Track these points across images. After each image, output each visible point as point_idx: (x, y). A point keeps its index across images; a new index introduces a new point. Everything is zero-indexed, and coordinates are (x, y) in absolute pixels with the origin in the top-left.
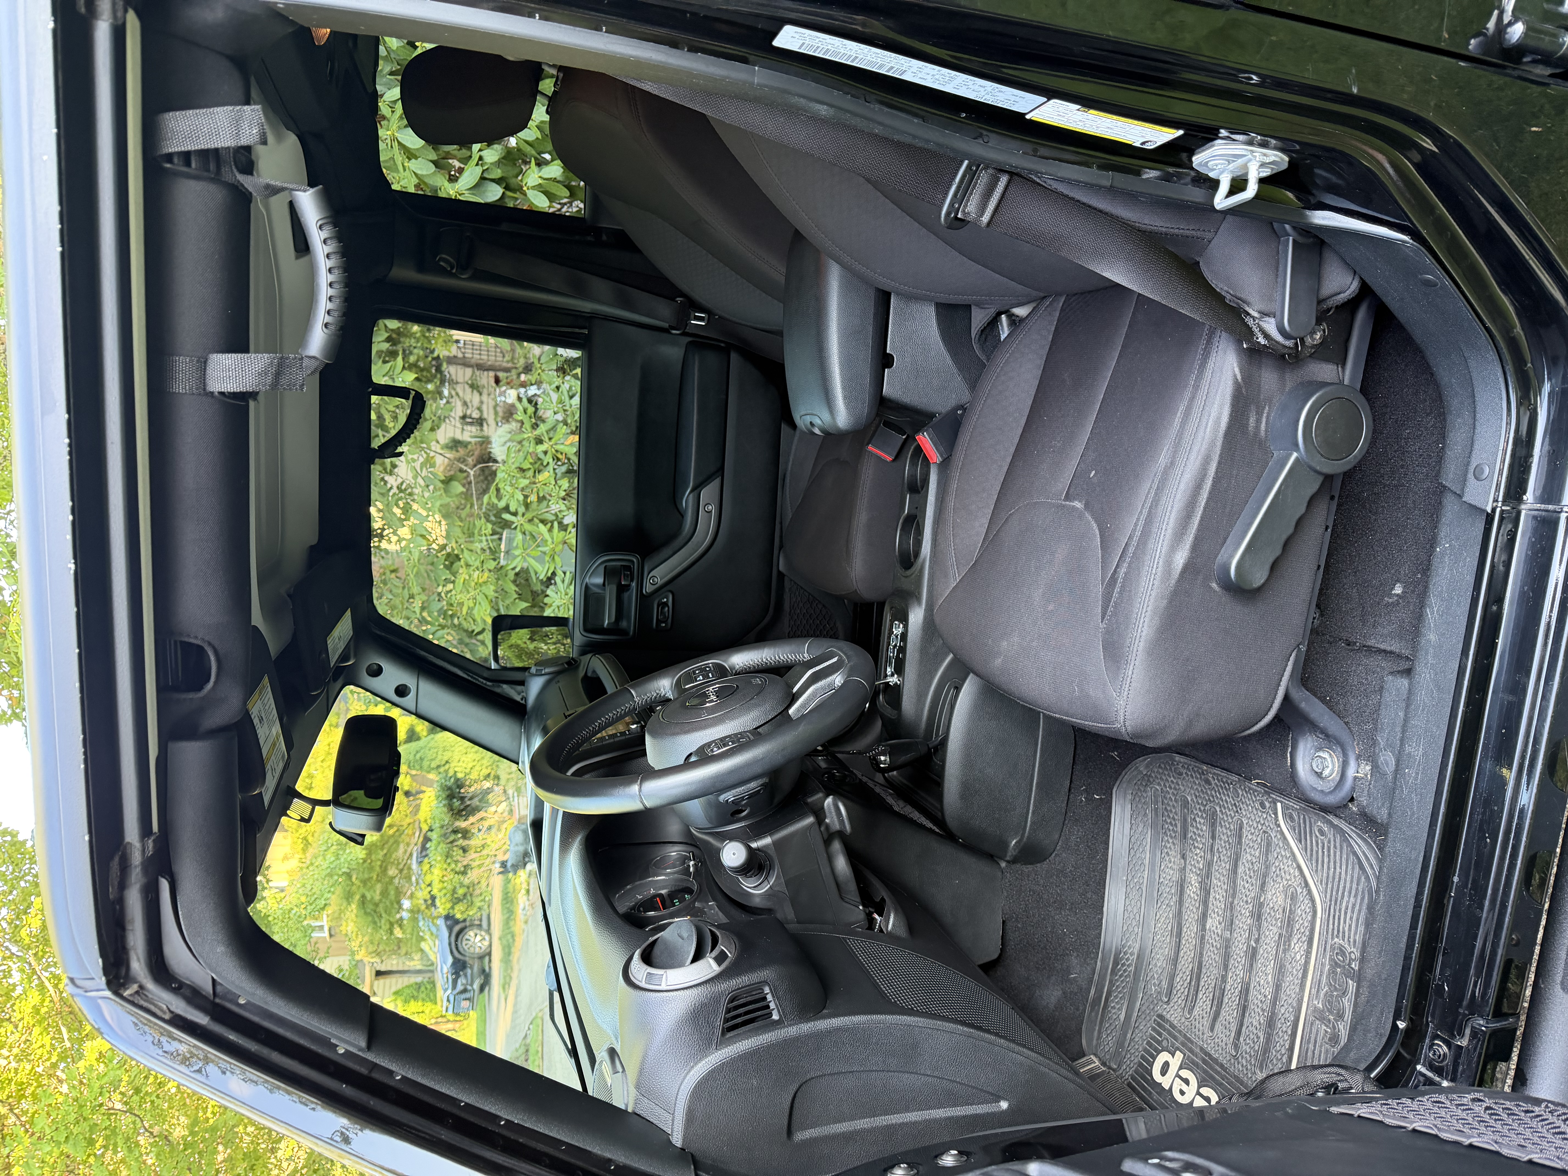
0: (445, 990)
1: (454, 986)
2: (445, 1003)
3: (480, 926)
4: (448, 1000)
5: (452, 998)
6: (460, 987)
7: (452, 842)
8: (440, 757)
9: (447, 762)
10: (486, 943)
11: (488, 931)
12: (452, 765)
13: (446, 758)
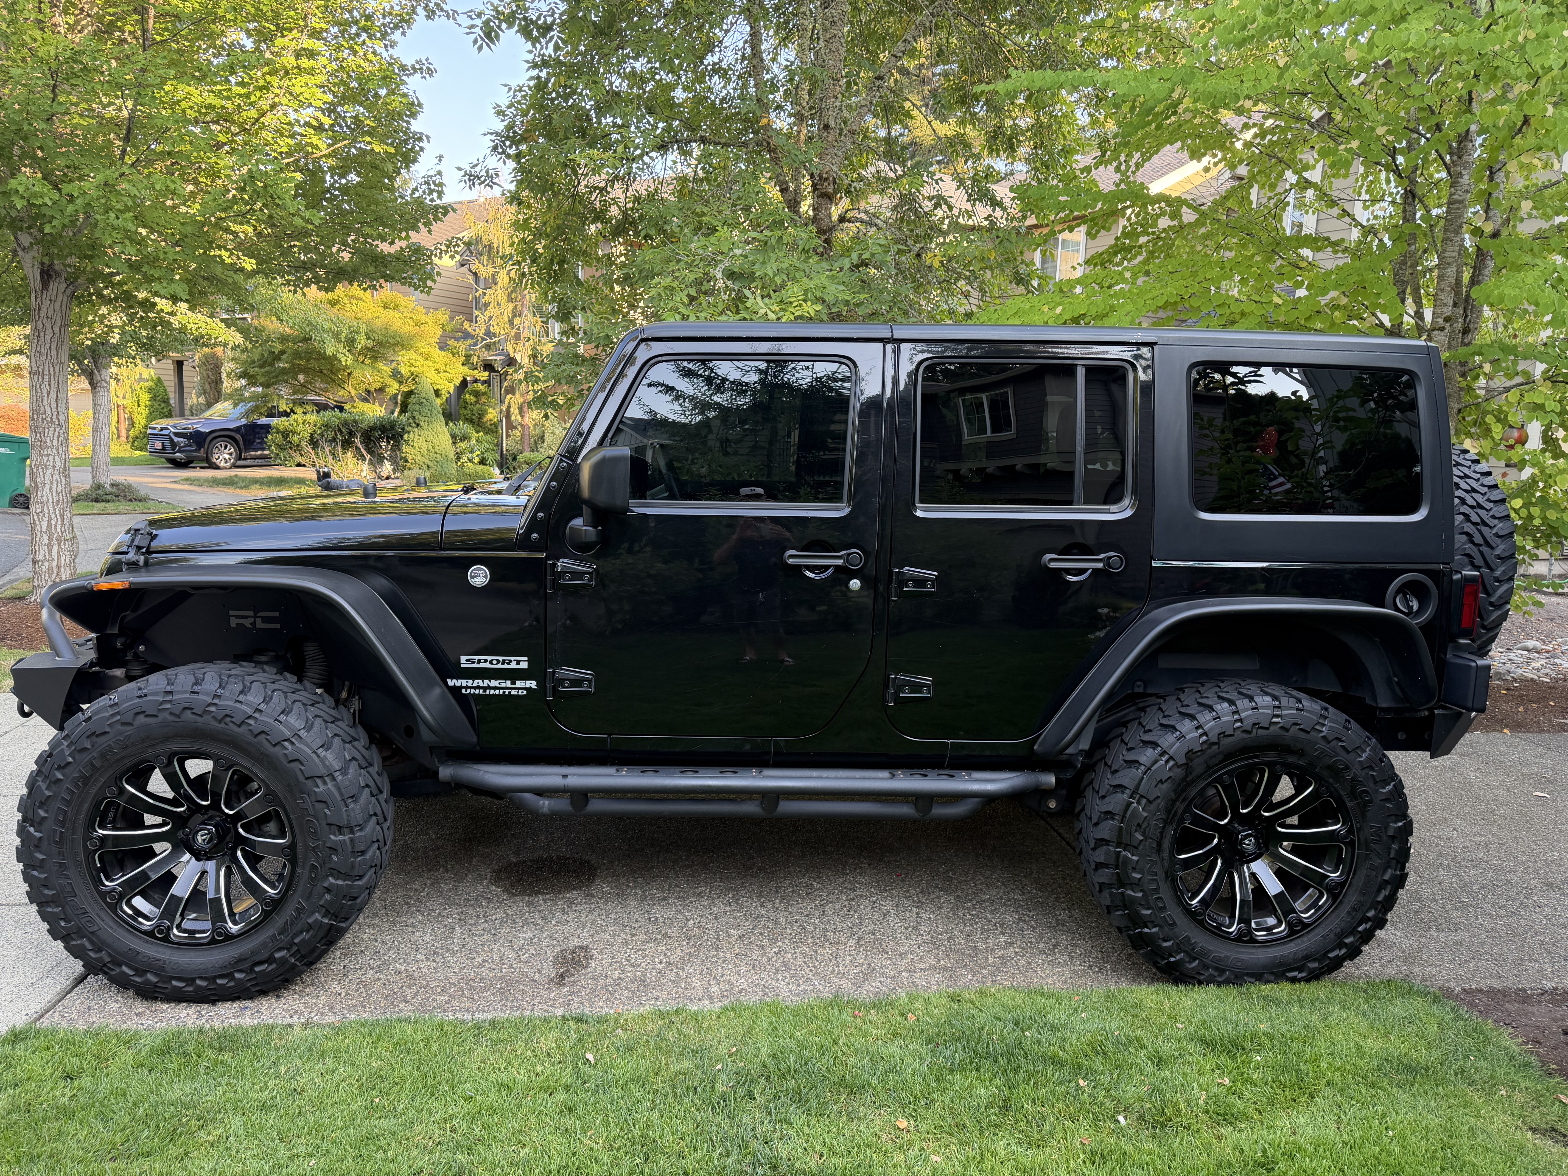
0: (174, 427)
1: (176, 434)
2: (159, 427)
3: (239, 458)
4: (162, 429)
5: (164, 432)
6: (176, 439)
7: (340, 430)
8: (423, 419)
9: (418, 425)
10: (222, 464)
11: (235, 466)
12: (416, 430)
13: (422, 424)
